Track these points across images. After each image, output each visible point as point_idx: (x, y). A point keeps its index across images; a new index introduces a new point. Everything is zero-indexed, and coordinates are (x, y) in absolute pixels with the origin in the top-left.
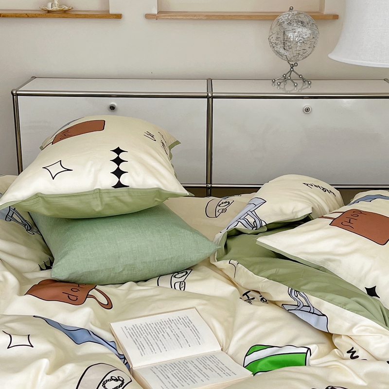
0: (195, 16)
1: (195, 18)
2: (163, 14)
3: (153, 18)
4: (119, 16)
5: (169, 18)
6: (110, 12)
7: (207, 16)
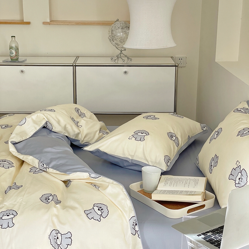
0: (70, 23)
1: (70, 24)
2: (52, 22)
3: (47, 24)
4: (29, 23)
5: (56, 24)
6: (24, 21)
7: (76, 23)
